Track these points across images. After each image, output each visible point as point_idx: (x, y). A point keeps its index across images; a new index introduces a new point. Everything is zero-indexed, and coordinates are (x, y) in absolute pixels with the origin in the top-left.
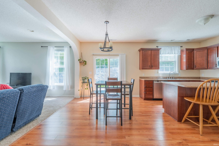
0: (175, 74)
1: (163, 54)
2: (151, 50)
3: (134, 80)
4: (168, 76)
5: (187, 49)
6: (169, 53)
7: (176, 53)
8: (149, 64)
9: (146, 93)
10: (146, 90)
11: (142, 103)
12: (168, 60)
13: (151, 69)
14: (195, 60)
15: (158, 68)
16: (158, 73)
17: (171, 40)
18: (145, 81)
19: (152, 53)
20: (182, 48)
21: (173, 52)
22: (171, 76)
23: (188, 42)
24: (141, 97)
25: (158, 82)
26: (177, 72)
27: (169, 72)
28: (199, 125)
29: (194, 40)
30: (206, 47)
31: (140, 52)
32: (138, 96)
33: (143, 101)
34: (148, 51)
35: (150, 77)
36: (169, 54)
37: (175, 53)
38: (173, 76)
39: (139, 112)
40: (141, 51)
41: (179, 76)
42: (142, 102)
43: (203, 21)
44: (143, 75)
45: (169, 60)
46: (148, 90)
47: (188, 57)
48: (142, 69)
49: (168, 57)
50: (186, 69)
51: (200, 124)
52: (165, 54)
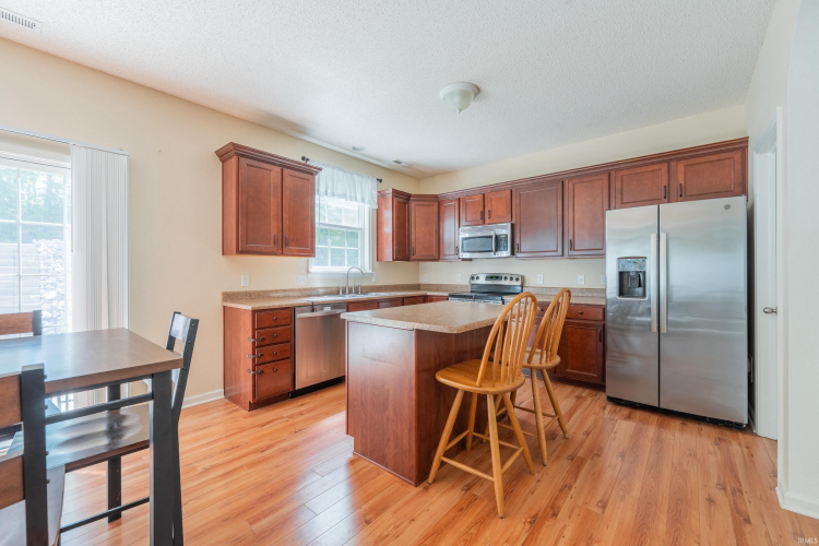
0: (363, 275)
1: (326, 193)
2: (284, 165)
3: (194, 324)
4: (342, 284)
5: (396, 193)
6: (344, 196)
7: (366, 199)
8: (274, 231)
9: (262, 372)
10: (262, 360)
11: (242, 438)
12: (340, 221)
13: (282, 254)
14: (413, 230)
15: (310, 252)
16: (308, 272)
17: (354, 148)
18: (254, 312)
19: (288, 181)
20: (383, 186)
21: (359, 197)
22: (351, 284)
23: (397, 170)
24: (232, 398)
25: (313, 310)
26: (368, 270)
27: (344, 269)
28: (492, 475)
29: (410, 166)
30: (436, 196)
31: (223, 161)
32: (217, 393)
33: (248, 422)
34: (265, 166)
35: (277, 291)
36: (343, 200)
37: (363, 200)
38: (358, 283)
39: (227, 519)
40: (234, 159)
41: (374, 282)
42: (242, 430)
43: (457, 99)
44: (242, 284)
45: (343, 224)
46: (268, 359)
47: (398, 218)
48: (240, 252)
49: (339, 210)
50: (394, 260)
51: (495, 475)
52: (333, 195)
